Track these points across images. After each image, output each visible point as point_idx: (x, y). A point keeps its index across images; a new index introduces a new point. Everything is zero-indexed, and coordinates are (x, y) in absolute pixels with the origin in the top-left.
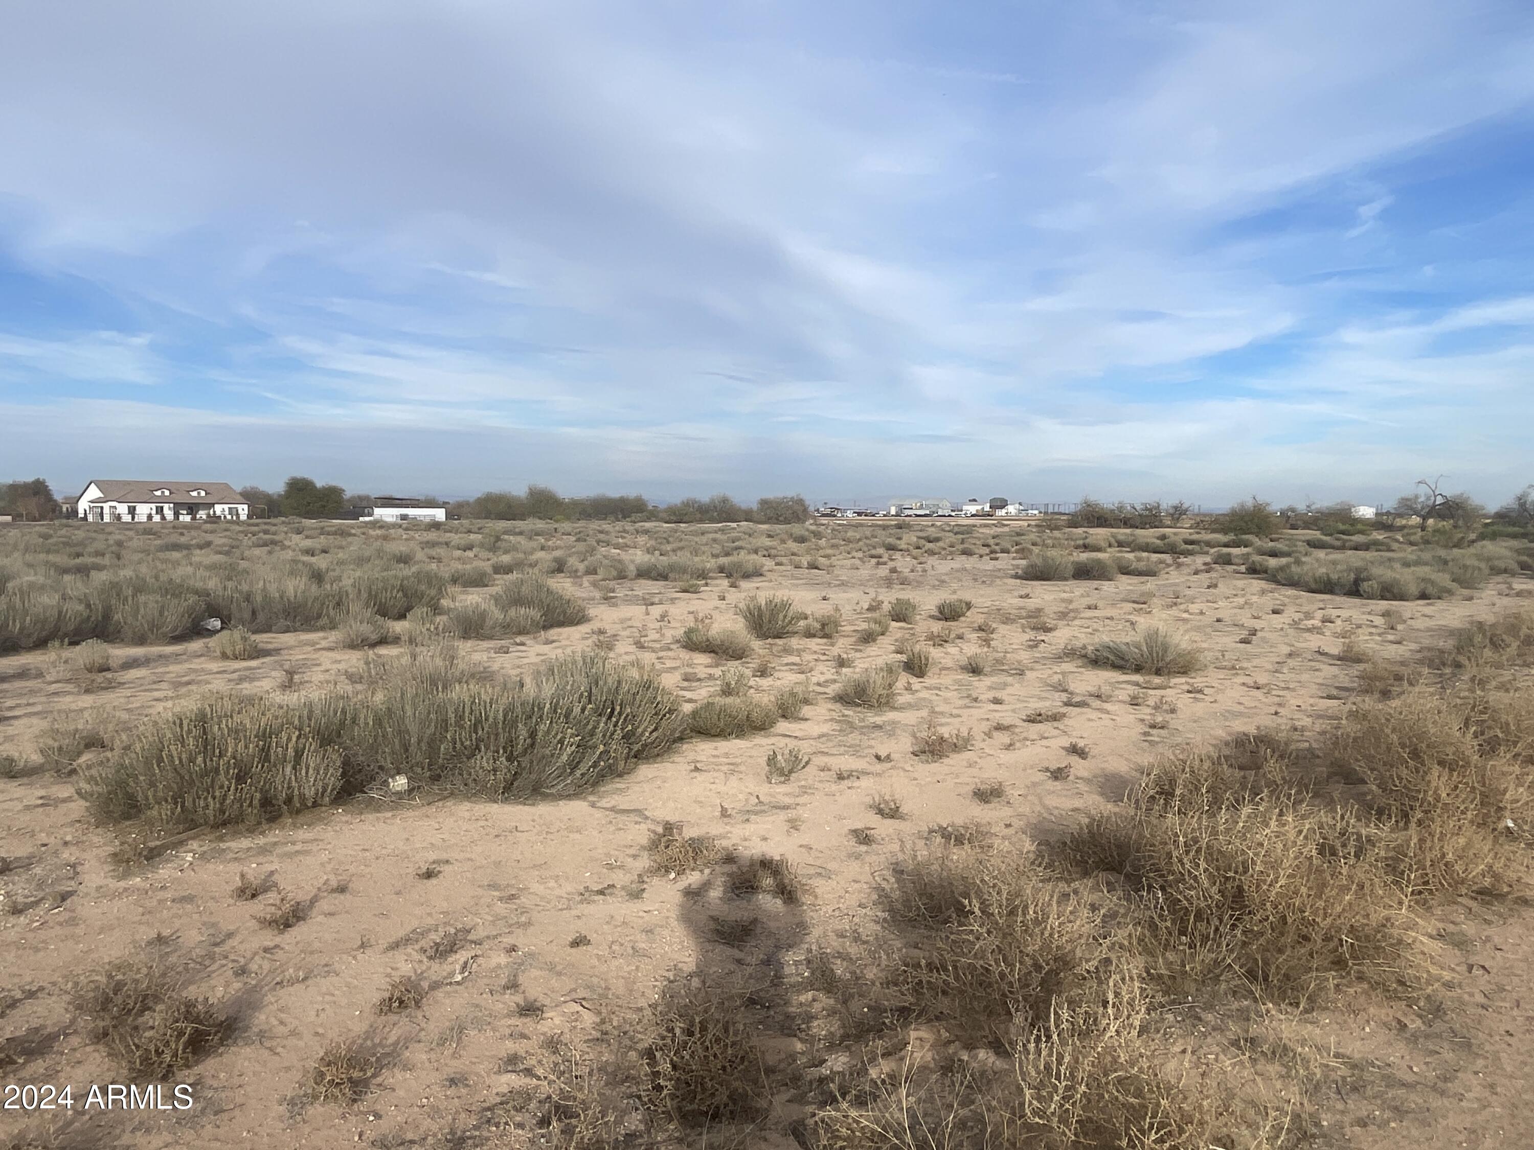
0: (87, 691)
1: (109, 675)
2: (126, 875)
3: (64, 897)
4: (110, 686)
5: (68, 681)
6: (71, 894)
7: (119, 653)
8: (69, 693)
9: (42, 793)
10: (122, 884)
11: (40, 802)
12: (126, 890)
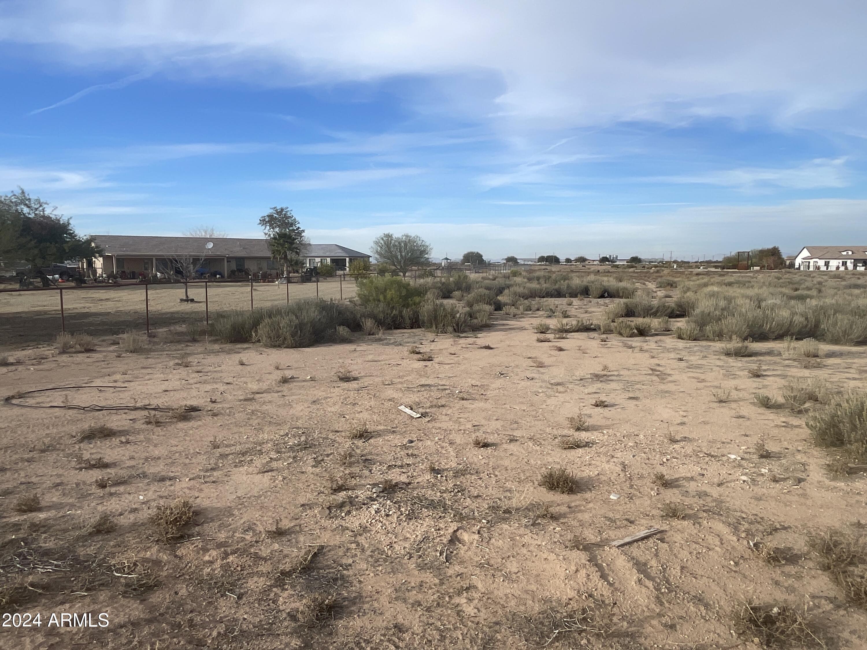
0: (805, 367)
1: (819, 360)
2: (834, 479)
3: (800, 481)
4: (819, 366)
5: (795, 360)
6: (804, 480)
7: (825, 347)
8: (796, 367)
9: (784, 419)
10: (833, 483)
11: (784, 424)
12: (835, 488)
